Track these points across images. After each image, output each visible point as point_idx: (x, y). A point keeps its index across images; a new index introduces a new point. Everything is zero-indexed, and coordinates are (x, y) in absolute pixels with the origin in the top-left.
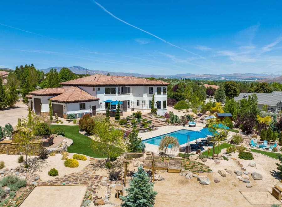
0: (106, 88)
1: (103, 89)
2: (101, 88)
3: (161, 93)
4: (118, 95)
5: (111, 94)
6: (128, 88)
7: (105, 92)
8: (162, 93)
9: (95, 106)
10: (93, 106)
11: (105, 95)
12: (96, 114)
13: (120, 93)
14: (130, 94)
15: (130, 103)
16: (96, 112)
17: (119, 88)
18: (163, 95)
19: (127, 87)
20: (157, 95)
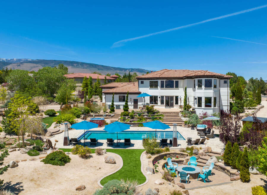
0: (150, 82)
1: (147, 82)
2: (144, 81)
3: (201, 87)
4: (161, 89)
5: (154, 87)
6: (176, 81)
7: (150, 86)
8: (203, 87)
9: (137, 100)
10: (134, 100)
11: (150, 89)
12: (138, 108)
13: (164, 87)
14: (178, 89)
15: (179, 99)
16: (139, 106)
17: (161, 81)
18: (205, 89)
19: (174, 80)
20: (198, 89)
